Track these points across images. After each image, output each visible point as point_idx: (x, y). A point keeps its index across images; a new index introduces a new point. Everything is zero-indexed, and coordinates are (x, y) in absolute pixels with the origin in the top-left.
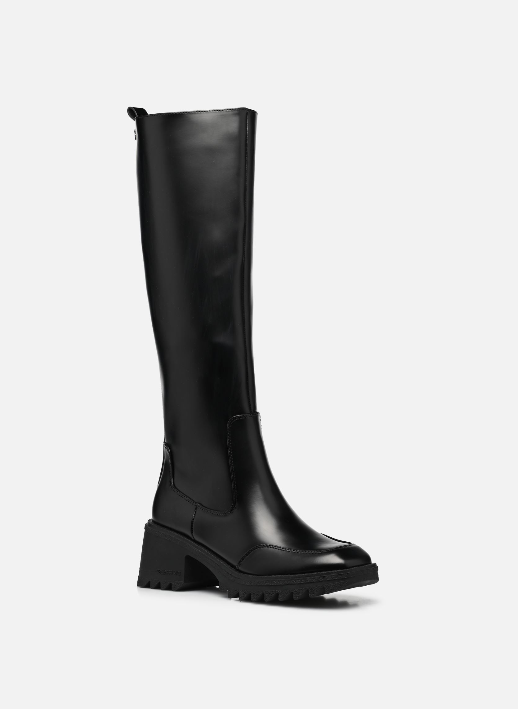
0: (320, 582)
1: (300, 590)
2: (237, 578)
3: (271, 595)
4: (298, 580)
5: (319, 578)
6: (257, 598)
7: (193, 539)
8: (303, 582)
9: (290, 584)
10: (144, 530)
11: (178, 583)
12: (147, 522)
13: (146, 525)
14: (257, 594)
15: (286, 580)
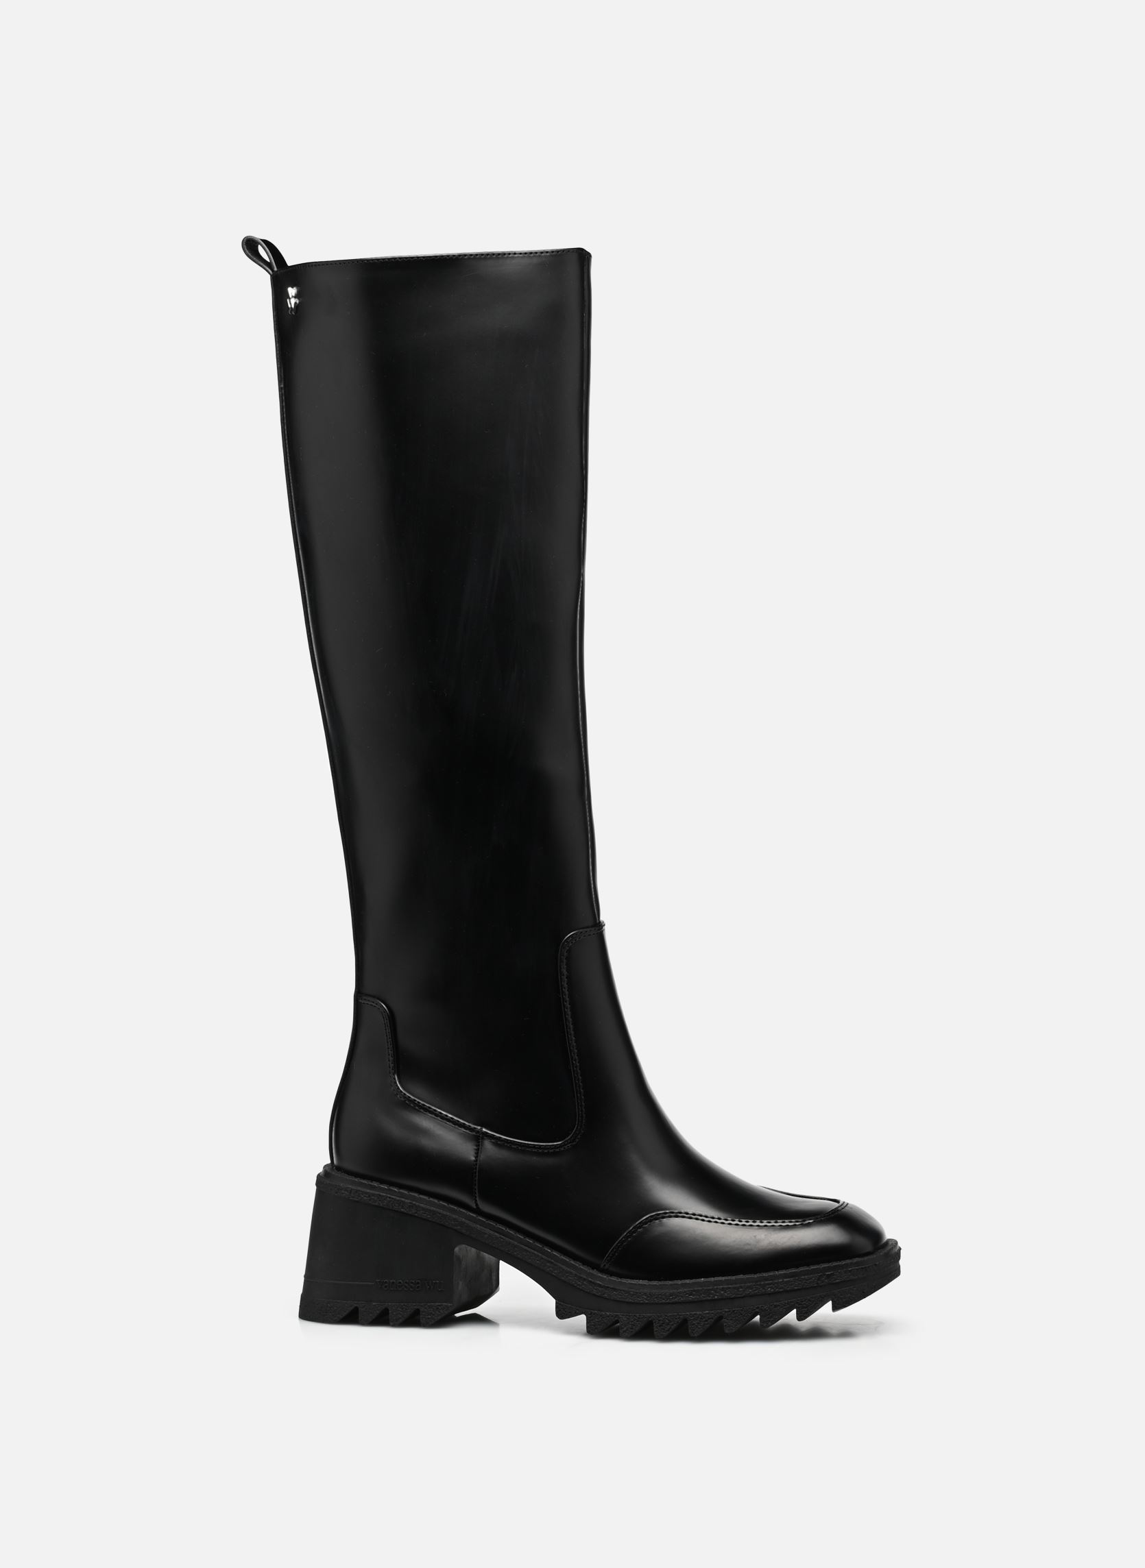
0: (821, 1286)
1: (776, 1306)
2: (613, 1288)
3: (706, 1321)
4: (768, 1284)
5: (819, 1279)
6: (668, 1330)
7: (475, 1207)
8: (782, 1288)
9: (751, 1296)
10: (314, 1188)
11: (438, 1308)
12: (320, 1170)
13: (319, 1176)
14: (671, 1322)
15: (741, 1288)
